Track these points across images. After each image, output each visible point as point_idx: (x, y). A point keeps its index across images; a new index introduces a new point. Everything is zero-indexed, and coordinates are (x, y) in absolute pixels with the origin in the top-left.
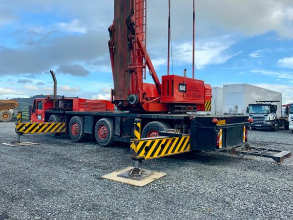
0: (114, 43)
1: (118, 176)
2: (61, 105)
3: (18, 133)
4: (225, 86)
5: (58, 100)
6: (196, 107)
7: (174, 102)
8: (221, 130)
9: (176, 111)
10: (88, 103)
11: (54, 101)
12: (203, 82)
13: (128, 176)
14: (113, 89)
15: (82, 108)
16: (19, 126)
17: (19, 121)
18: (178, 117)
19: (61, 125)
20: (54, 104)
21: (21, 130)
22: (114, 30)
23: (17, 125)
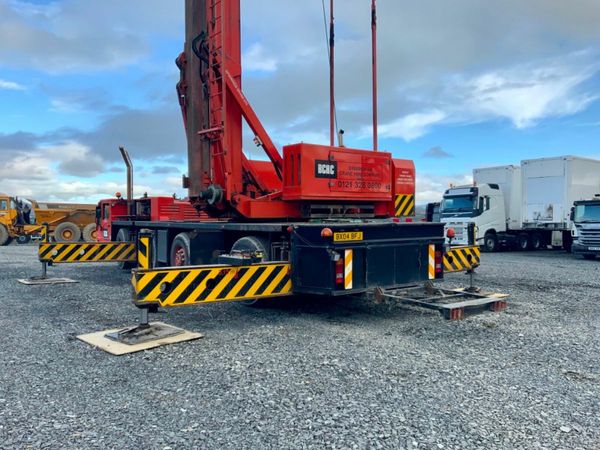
0: (186, 88)
1: (106, 336)
2: (140, 209)
3: (42, 261)
4: (525, 163)
5: (136, 201)
6: (372, 207)
7: (303, 198)
8: (348, 253)
9: (313, 216)
10: (178, 205)
11: (129, 204)
12: (389, 155)
13: (116, 336)
14: (187, 176)
15: (166, 215)
16: (44, 249)
17: (45, 241)
18: (274, 227)
19: (127, 246)
20: (129, 209)
21: (48, 257)
22: (186, 62)
23: (41, 246)
